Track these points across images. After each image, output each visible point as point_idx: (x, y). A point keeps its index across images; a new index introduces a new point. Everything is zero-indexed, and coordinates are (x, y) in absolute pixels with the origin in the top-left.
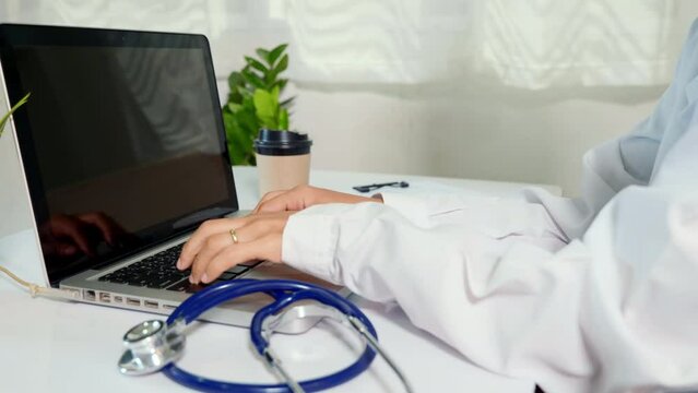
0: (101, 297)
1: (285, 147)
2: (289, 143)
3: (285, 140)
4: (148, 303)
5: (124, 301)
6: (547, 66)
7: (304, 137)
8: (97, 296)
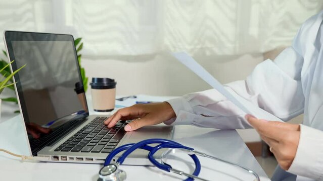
0: (62, 159)
1: (106, 85)
2: (107, 84)
3: (105, 82)
4: (87, 159)
5: (75, 159)
6: (192, 47)
7: (113, 80)
8: (60, 158)
